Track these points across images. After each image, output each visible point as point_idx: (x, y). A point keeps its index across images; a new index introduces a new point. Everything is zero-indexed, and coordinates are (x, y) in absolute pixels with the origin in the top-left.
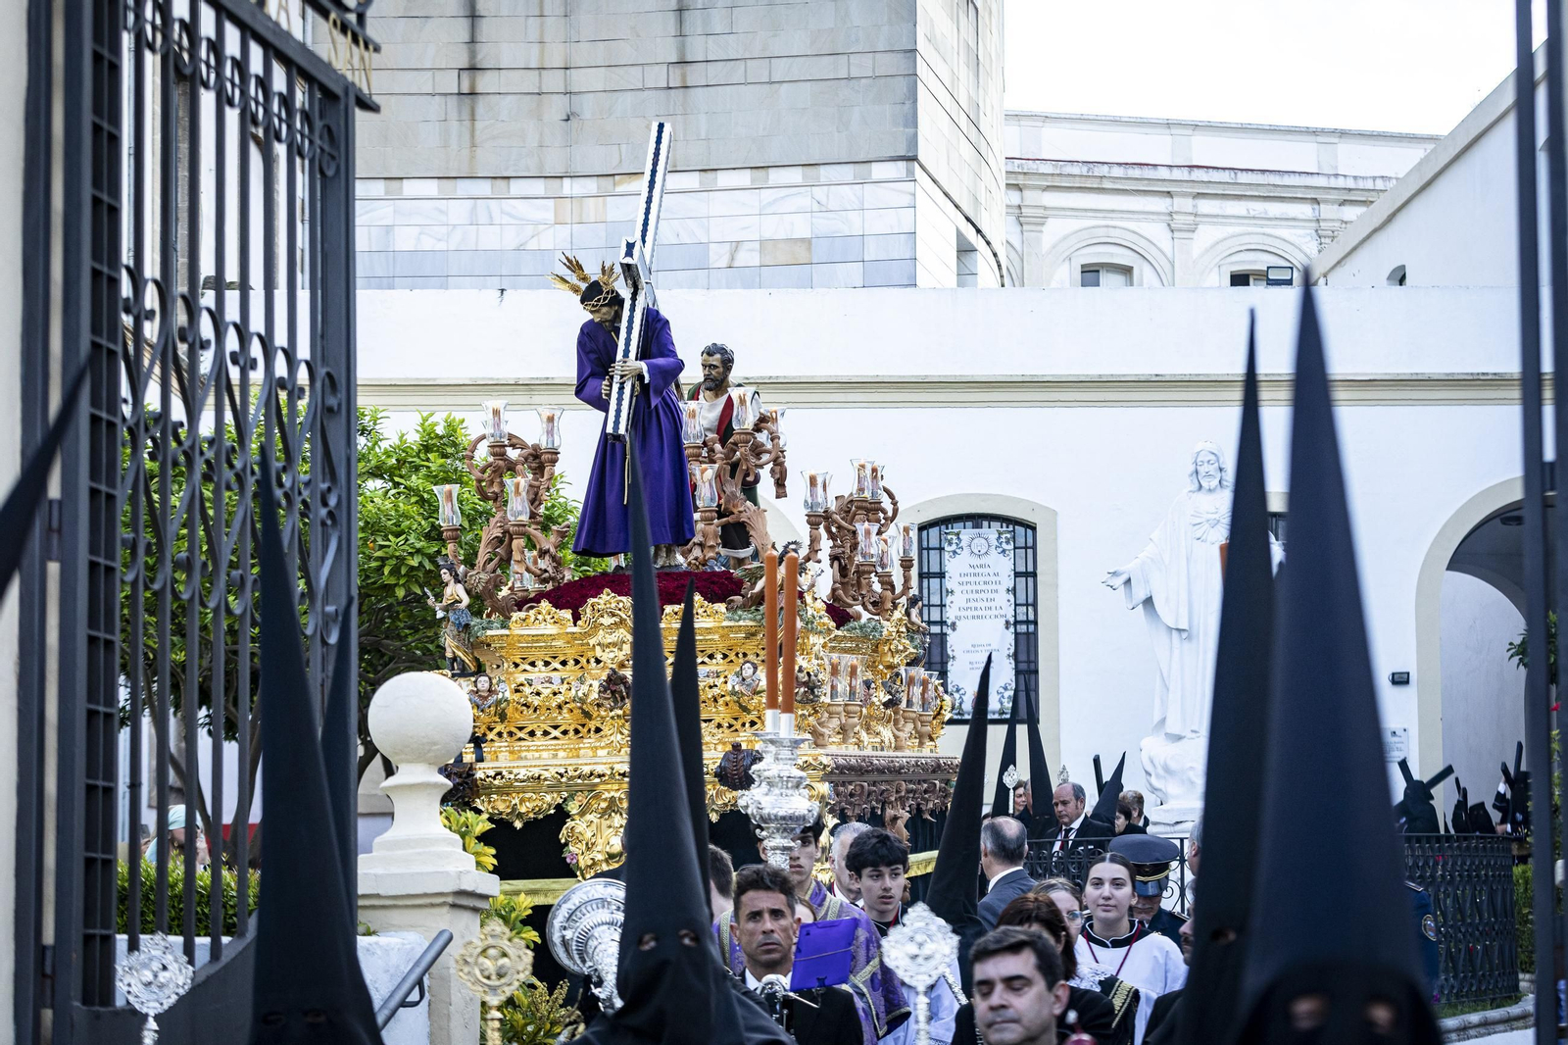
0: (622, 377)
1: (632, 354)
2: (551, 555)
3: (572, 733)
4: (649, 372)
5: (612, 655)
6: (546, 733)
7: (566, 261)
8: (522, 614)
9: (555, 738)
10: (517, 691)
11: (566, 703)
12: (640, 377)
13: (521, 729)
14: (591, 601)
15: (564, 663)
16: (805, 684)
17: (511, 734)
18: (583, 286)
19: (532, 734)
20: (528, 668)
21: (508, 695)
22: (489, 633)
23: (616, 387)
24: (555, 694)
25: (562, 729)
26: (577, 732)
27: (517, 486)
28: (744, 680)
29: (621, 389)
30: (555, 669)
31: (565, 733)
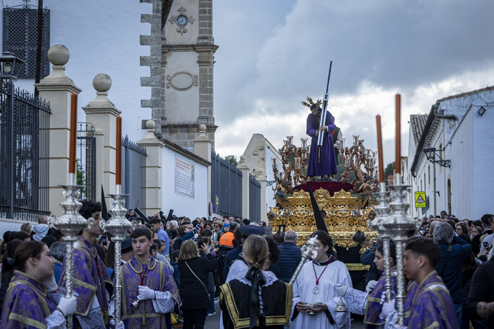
0: (321, 130)
1: (324, 124)
2: (304, 177)
3: (307, 225)
4: (328, 129)
5: (321, 205)
6: (300, 224)
7: (307, 98)
8: (297, 193)
9: (303, 226)
10: (294, 213)
11: (307, 217)
12: (326, 130)
13: (294, 223)
14: (317, 191)
15: (306, 206)
16: (373, 215)
17: (292, 224)
18: (311, 105)
19: (296, 224)
20: (296, 207)
21: (292, 214)
22: (288, 198)
23: (320, 133)
24: (304, 214)
25: (304, 223)
26: (308, 224)
27: (298, 160)
28: (356, 213)
29: (321, 133)
30: (303, 208)
31: (305, 224)
